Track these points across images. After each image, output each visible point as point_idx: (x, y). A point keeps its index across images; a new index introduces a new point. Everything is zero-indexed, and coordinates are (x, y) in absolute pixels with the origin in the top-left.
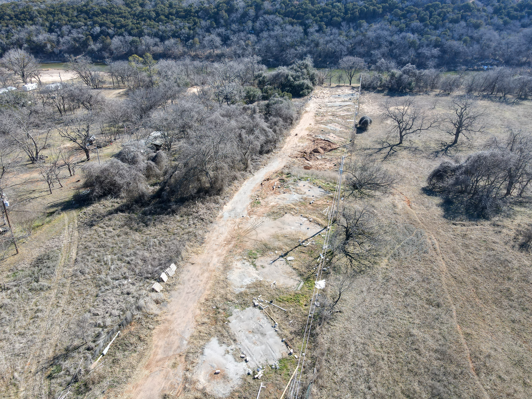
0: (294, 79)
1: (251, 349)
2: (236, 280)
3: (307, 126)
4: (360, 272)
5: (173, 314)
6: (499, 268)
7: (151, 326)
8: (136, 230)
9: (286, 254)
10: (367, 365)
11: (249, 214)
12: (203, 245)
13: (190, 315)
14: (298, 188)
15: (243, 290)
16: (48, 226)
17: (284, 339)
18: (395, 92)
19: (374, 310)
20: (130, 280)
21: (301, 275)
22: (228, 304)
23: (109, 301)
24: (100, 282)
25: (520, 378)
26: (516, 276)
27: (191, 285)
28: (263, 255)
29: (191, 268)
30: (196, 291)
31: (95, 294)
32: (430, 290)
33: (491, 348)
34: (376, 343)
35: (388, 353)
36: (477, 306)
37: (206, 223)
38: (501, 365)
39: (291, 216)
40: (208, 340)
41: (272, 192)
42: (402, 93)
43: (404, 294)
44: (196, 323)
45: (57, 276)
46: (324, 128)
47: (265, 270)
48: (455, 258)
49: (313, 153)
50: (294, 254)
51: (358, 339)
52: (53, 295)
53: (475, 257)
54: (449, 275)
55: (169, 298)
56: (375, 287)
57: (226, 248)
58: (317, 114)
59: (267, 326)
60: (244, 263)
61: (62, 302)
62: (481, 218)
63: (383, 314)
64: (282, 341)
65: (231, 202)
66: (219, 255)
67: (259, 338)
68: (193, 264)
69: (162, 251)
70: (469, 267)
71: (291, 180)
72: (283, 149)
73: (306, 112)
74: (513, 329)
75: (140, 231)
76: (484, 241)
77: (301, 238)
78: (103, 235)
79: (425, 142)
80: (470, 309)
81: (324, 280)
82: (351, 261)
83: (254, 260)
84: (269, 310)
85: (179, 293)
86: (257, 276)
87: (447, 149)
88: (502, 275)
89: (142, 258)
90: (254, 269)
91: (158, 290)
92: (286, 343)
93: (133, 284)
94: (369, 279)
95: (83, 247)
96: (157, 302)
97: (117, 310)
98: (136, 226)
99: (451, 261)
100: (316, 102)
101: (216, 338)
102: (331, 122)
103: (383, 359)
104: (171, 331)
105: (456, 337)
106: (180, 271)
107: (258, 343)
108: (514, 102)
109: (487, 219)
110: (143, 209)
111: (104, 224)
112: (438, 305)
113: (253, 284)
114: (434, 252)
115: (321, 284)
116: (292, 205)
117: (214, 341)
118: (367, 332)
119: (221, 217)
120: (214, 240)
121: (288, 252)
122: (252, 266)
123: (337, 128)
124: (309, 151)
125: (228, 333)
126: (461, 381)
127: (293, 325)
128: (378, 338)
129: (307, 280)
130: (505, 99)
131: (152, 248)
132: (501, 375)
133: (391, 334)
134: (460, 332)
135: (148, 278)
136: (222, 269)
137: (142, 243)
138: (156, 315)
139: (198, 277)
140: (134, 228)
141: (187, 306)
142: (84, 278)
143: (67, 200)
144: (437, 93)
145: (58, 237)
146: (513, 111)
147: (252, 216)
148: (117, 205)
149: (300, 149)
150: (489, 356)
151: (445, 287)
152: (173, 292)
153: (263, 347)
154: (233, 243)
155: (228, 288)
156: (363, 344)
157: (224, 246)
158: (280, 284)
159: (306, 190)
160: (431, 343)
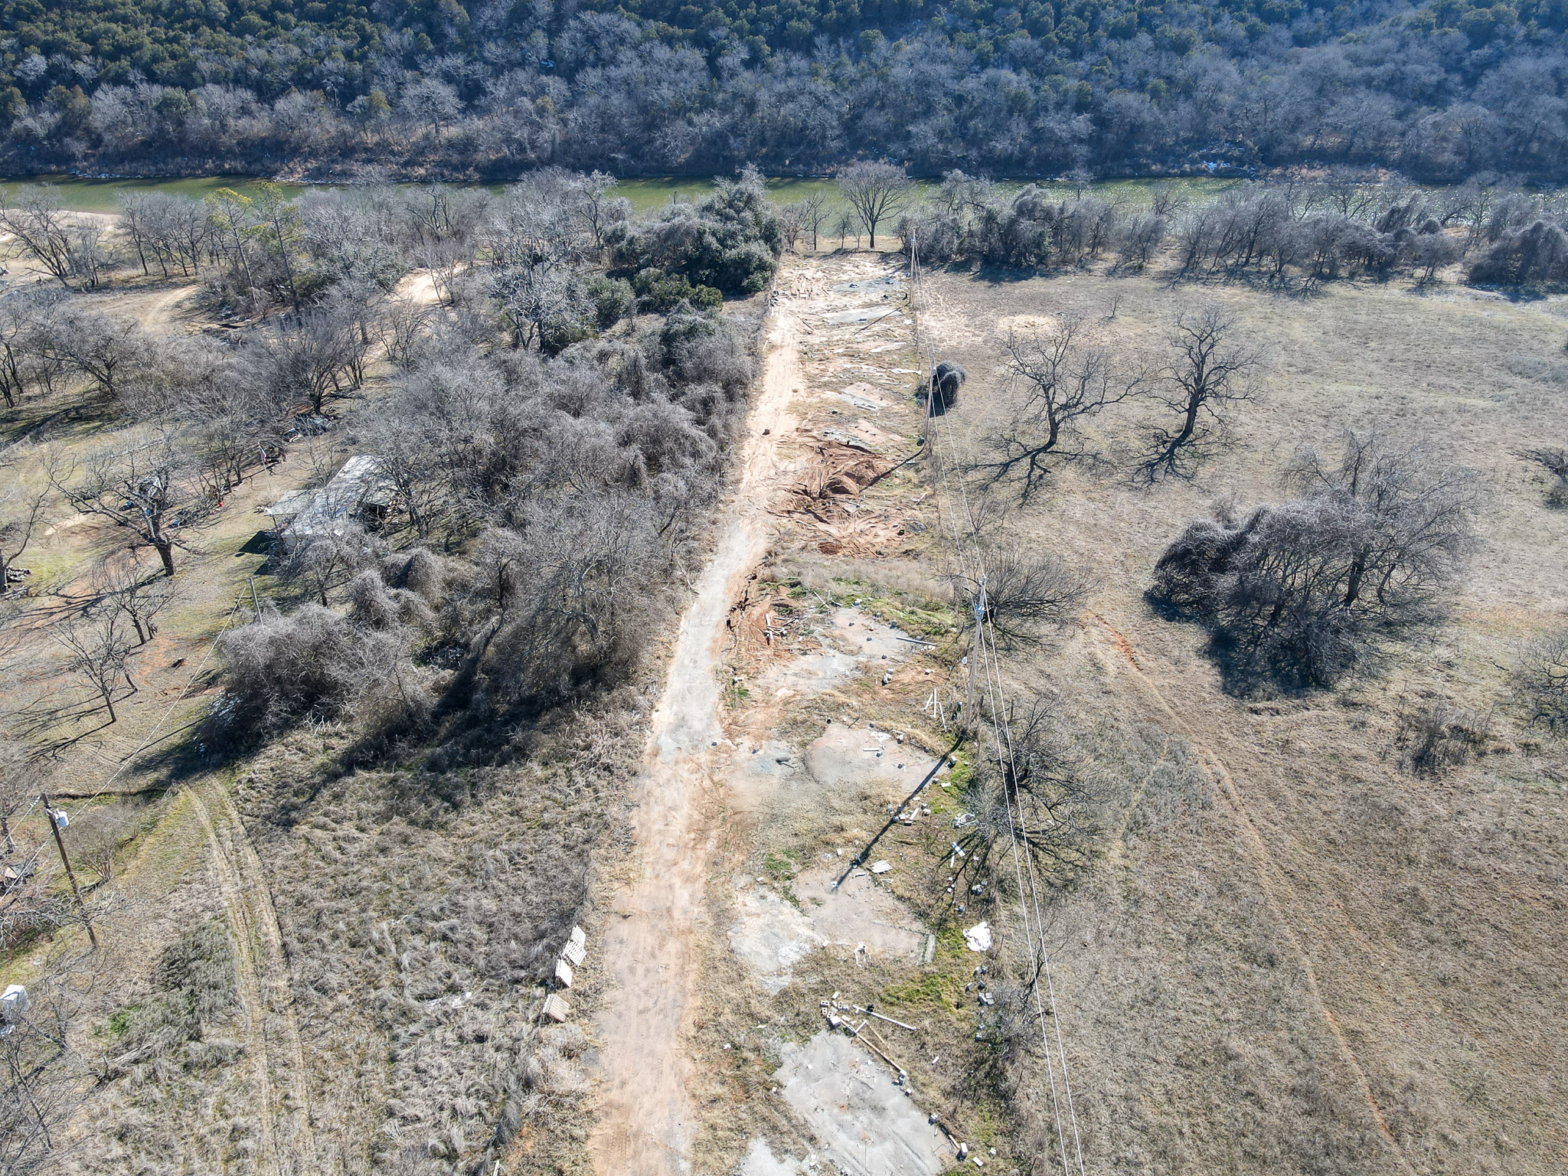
0: (721, 241)
1: (860, 1157)
2: (758, 953)
3: (788, 398)
4: (1065, 886)
5: (623, 1084)
6: (1382, 833)
7: (578, 1132)
8: (428, 825)
9: (865, 855)
10: (1149, 1157)
11: (729, 734)
12: (636, 851)
13: (671, 1081)
14: (837, 633)
15: (786, 981)
16: (151, 839)
17: (935, 1116)
18: (1000, 268)
19: (1126, 996)
20: (468, 995)
21: (922, 915)
22: (760, 1031)
23: (435, 1073)
24: (387, 1014)
25: (1486, 1133)
26: (1422, 851)
27: (644, 985)
28: (806, 865)
29: (624, 929)
30: (661, 1001)
31: (384, 1054)
32: (1244, 920)
33: (1411, 1064)
34: (1155, 1091)
35: (1189, 1114)
36: (1356, 949)
37: (624, 780)
38: (1441, 1105)
39: (845, 732)
40: (743, 1150)
41: (769, 652)
42: (1021, 272)
43: (1184, 939)
44: (694, 1103)
45: (250, 1011)
46: (839, 403)
47: (826, 911)
48: (1278, 815)
49: (829, 493)
50: (884, 852)
51: (1110, 1086)
52: (261, 1075)
53: (1324, 808)
54: (1275, 868)
55: (597, 1036)
56: (1111, 926)
57: (701, 853)
58: (806, 355)
59: (880, 1083)
60: (763, 897)
61: (299, 1094)
62: (1310, 685)
63: (1150, 1004)
64: (931, 1122)
65: (666, 697)
66: (689, 879)
67: (871, 1123)
68: (625, 917)
69: (529, 886)
70: (1316, 838)
71: (808, 607)
72: (742, 486)
73: (773, 347)
74: (1447, 1004)
75: (442, 826)
76: (1333, 756)
77: (891, 799)
78: (337, 855)
79: (1113, 435)
80: (1343, 960)
81: (984, 924)
82: (1035, 857)
83: (788, 883)
84: (871, 1033)
85: (620, 1016)
86: (810, 933)
87: (1171, 451)
88: (1393, 851)
89: (479, 918)
90: (796, 912)
91: (561, 1017)
92: (942, 1126)
93: (483, 1006)
94: (1091, 905)
95: (291, 902)
96: (568, 1053)
97: (468, 1096)
98: (424, 812)
99: (1271, 826)
100: (792, 313)
101: (762, 1140)
102: (852, 379)
103: (1181, 1133)
104: (636, 1135)
105: (1329, 1045)
106: (599, 943)
107: (873, 1137)
108: (1306, 290)
109: (1326, 686)
110: (428, 751)
111: (326, 815)
112: (1271, 962)
113: (807, 958)
114: (1224, 802)
115: (979, 936)
116: (837, 694)
117: (759, 1149)
118: (1126, 1063)
119: (656, 754)
120: (659, 832)
121: (869, 847)
122: (787, 903)
123: (871, 398)
124: (815, 488)
125: (790, 1120)
126: (1367, 1163)
127: (941, 1068)
128: (1156, 1074)
129: (941, 927)
130: (1282, 279)
131: (495, 882)
132: (1447, 1131)
133: (1184, 1060)
134: (1336, 1030)
135: (517, 981)
136: (711, 923)
137: (461, 866)
138: (579, 1097)
139: (653, 956)
140: (421, 821)
141: (652, 1054)
142: (331, 1004)
143: (176, 740)
144: (1109, 265)
145: (197, 875)
146: (1310, 318)
147: (738, 740)
148: (340, 746)
149: (789, 481)
150: (1410, 1087)
151: (1274, 906)
152: (600, 1016)
153: (889, 1146)
154: (714, 833)
155: (746, 982)
156: (1126, 1098)
157: (694, 848)
158: (877, 951)
159: (860, 640)
160: (1277, 1069)
